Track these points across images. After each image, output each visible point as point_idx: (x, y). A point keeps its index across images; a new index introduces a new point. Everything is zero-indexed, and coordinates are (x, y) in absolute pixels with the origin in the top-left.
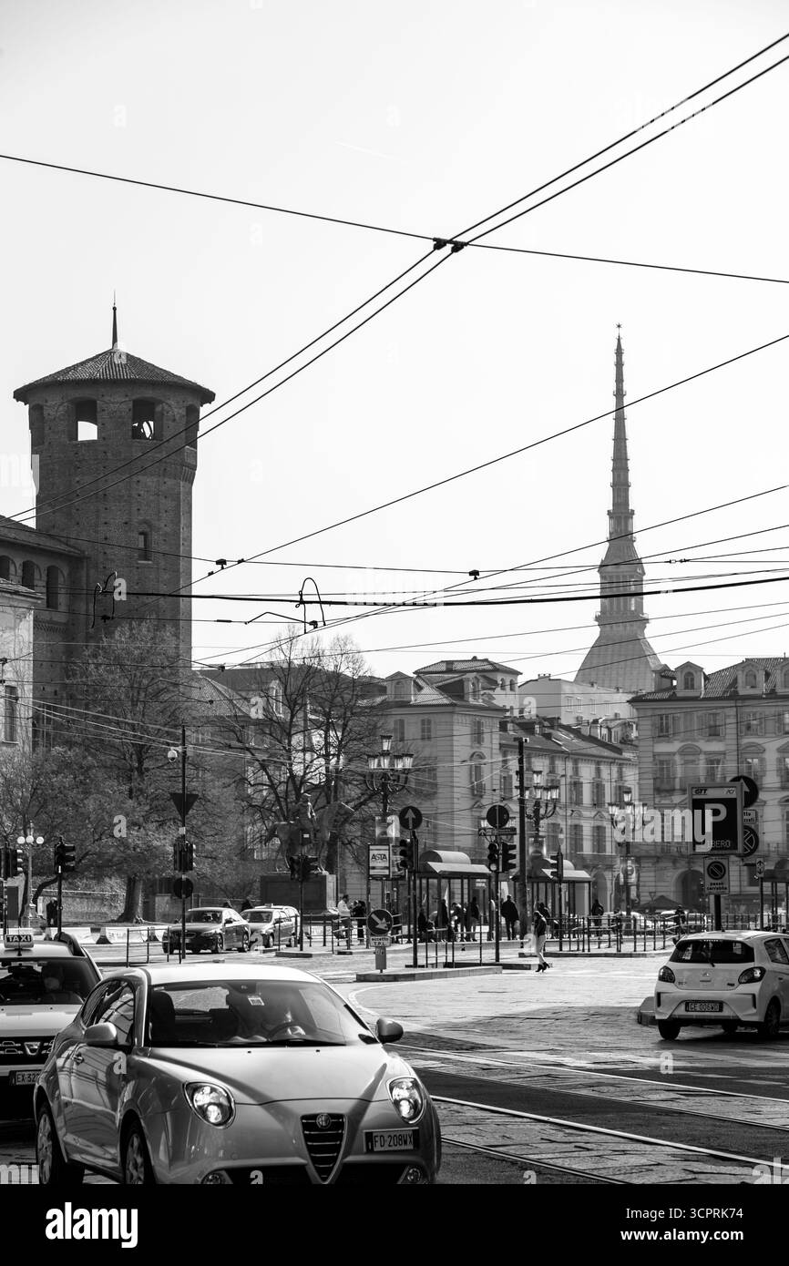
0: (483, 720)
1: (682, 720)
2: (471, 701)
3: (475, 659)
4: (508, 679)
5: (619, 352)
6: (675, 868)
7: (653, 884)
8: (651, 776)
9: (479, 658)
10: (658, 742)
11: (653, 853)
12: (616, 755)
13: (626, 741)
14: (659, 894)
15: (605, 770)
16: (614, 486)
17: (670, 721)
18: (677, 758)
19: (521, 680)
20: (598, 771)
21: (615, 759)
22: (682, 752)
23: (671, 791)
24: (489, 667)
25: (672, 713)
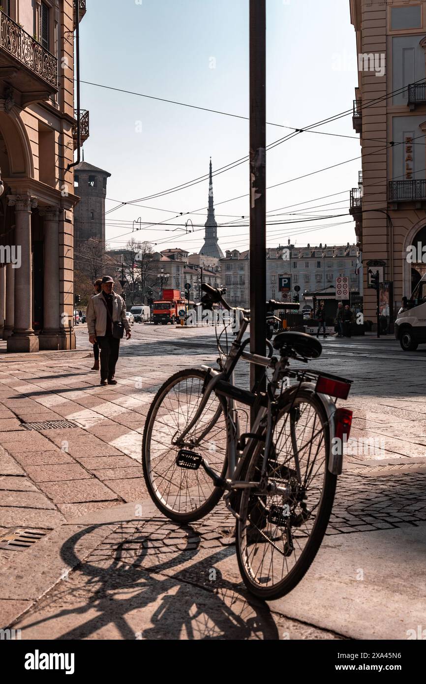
0: (180, 265)
1: (233, 265)
2: (176, 260)
3: (176, 249)
4: (186, 254)
5: (211, 165)
9: (178, 248)
10: (227, 271)
12: (215, 275)
13: (217, 271)
15: (211, 279)
16: (209, 202)
17: (230, 266)
18: (232, 276)
19: (189, 254)
20: (210, 280)
22: (233, 274)
24: (180, 251)
25: (231, 263)
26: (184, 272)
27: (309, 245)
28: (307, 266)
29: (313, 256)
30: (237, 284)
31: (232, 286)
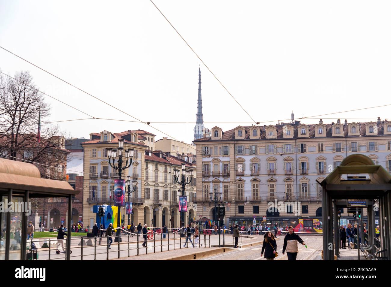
1: (213, 149)
2: (134, 142)
4: (151, 137)
6: (210, 206)
7: (202, 212)
8: (201, 170)
9: (140, 130)
10: (204, 157)
11: (201, 200)
12: (190, 166)
14: (204, 216)
17: (209, 149)
18: (211, 163)
21: (189, 167)
22: (213, 162)
23: (209, 176)
24: (144, 133)
25: (209, 146)
26: (145, 160)
27: (321, 120)
28: (321, 150)
29: (329, 134)
30: (219, 176)
31: (211, 179)
